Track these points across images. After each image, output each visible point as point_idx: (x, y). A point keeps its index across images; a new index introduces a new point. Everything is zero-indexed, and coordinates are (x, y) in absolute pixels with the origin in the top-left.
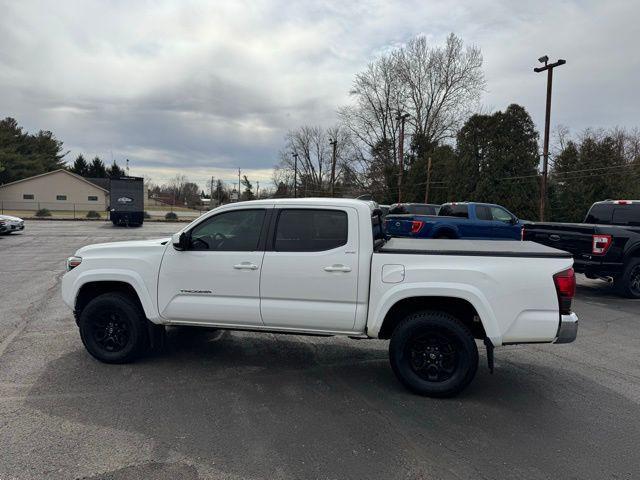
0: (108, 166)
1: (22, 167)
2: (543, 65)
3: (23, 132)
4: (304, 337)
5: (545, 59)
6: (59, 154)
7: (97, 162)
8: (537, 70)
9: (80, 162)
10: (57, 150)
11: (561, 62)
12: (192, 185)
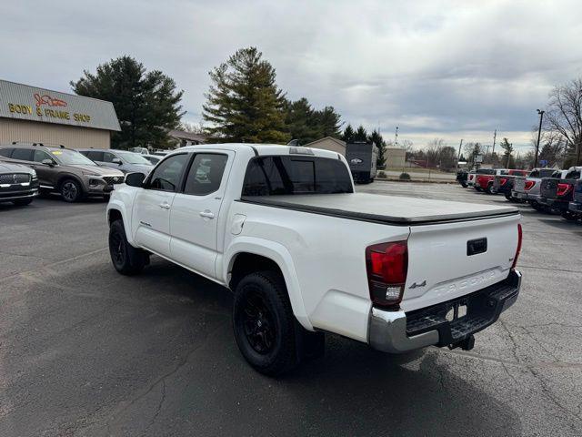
0: (369, 133)
1: (308, 136)
3: (311, 109)
6: (337, 125)
7: (361, 130)
9: (349, 130)
10: (336, 122)
12: (449, 148)
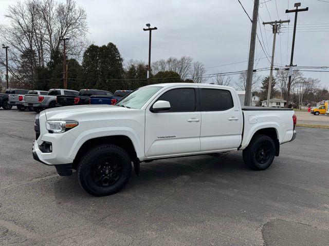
2: (148, 28)
4: (165, 160)
5: (148, 25)
8: (144, 30)
11: (155, 28)
